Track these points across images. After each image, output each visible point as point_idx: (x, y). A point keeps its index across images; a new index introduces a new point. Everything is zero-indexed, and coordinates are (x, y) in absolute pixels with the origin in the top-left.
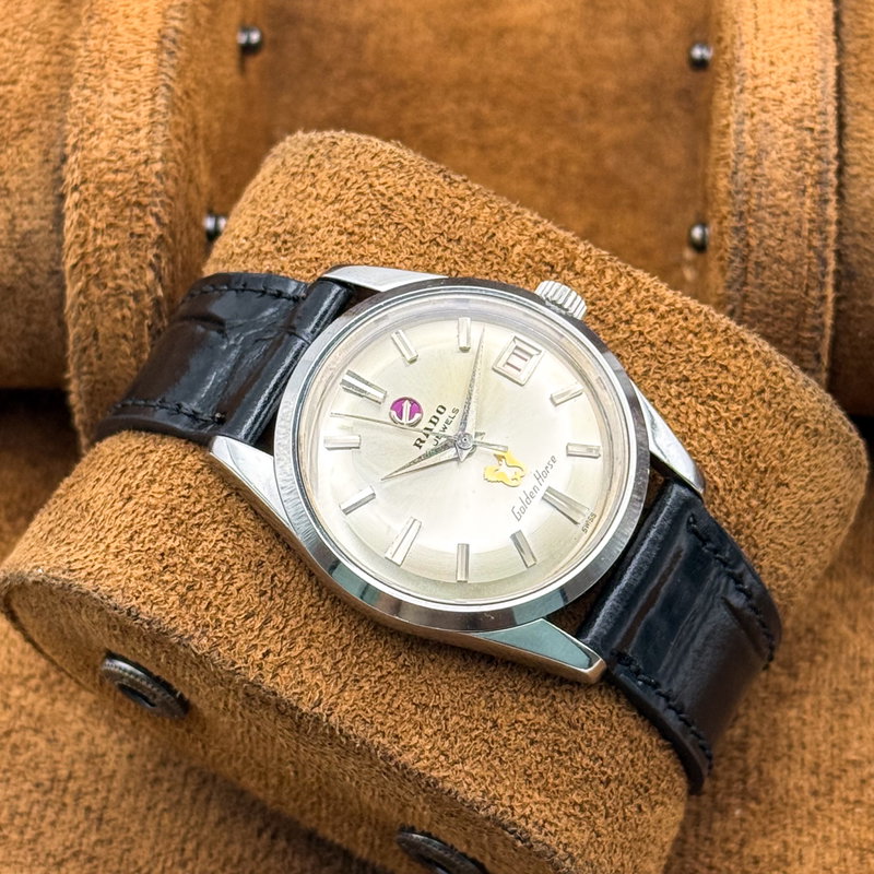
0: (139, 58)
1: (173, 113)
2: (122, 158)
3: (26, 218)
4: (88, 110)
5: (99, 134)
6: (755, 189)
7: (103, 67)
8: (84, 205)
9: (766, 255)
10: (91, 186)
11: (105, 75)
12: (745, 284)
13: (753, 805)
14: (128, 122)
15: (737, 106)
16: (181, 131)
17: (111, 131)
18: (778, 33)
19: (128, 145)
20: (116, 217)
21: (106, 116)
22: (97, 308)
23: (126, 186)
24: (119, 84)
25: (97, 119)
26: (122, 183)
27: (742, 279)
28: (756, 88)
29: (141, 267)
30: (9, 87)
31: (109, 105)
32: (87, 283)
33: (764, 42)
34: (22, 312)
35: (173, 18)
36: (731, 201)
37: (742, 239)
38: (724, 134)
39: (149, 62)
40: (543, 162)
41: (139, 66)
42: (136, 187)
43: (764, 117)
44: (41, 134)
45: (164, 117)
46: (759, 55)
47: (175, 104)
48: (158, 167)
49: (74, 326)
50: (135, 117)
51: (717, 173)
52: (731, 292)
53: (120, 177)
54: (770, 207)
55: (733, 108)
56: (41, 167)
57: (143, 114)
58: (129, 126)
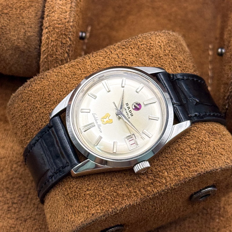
2: (61, 20)
3: (29, 32)
4: (52, 4)
5: (55, 12)
8: (49, 33)
10: (51, 27)
14: (64, 9)
17: (58, 11)
19: (63, 16)
20: (58, 37)
22: (50, 63)
23: (62, 29)
25: (54, 7)
26: (60, 28)
29: (64, 53)
31: (58, 4)
32: (47, 56)
42: (64, 29)
44: (35, 7)
45: (74, 9)
48: (71, 24)
49: (42, 67)
50: (66, 8)
53: (60, 26)
56: (35, 17)
57: (68, 7)
58: (64, 11)
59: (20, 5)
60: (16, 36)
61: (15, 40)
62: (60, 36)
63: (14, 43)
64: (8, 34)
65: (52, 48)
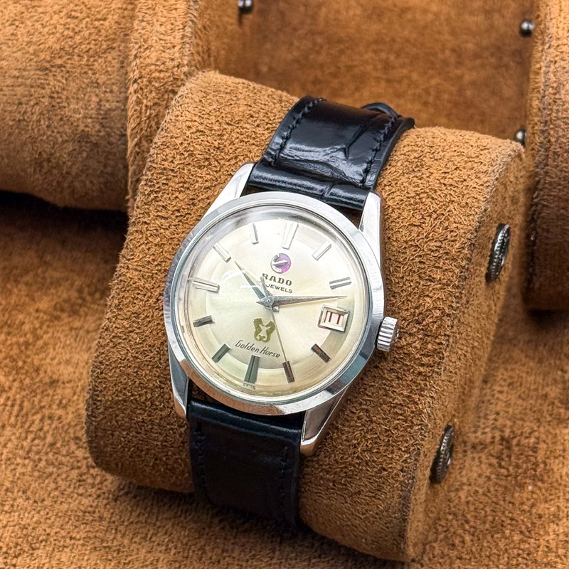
0: (176, 4)
1: (196, 37)
2: (163, 63)
3: (108, 101)
4: (144, 34)
5: (150, 49)
6: (555, 107)
7: (154, 9)
8: (140, 91)
9: (560, 147)
10: (145, 80)
11: (155, 14)
12: (546, 165)
14: (168, 42)
15: (546, 56)
16: (200, 49)
17: (157, 47)
19: (167, 56)
20: (159, 99)
21: (155, 38)
23: (166, 80)
24: (163, 20)
25: (150, 40)
26: (163, 79)
27: (545, 162)
28: (558, 46)
30: (101, 22)
31: (157, 32)
32: (140, 139)
33: (565, 18)
34: (102, 159)
36: (540, 114)
37: (546, 138)
38: (538, 74)
39: (182, 7)
40: (427, 92)
41: (176, 9)
42: (172, 81)
43: (563, 63)
44: (120, 51)
45: (190, 39)
46: (561, 26)
47: (197, 33)
48: (186, 69)
49: (132, 166)
50: (172, 39)
51: (532, 97)
52: (538, 170)
53: (162, 75)
54: (565, 118)
55: (544, 58)
56: (119, 71)
57: (177, 37)
58: (169, 45)
59: (88, 47)
60: (82, 111)
61: (78, 119)
62: (163, 95)
63: (78, 126)
64: (65, 107)
65: (147, 121)
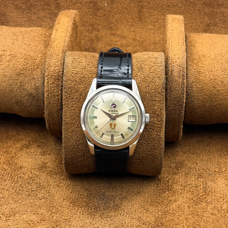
3: (38, 83)
5: (51, 67)
8: (48, 79)
10: (50, 76)
11: (53, 57)
13: (170, 191)
14: (57, 64)
17: (53, 66)
18: (176, 51)
19: (56, 69)
20: (54, 81)
22: (50, 98)
24: (55, 58)
25: (51, 64)
28: (172, 59)
30: (35, 60)
31: (53, 62)
32: (48, 94)
33: (173, 52)
35: (65, 47)
39: (61, 55)
41: (59, 55)
42: (58, 76)
44: (41, 68)
46: (172, 54)
53: (55, 74)
54: (174, 80)
55: (168, 63)
56: (41, 74)
59: (31, 68)
60: (30, 87)
61: (29, 89)
63: (28, 91)
64: (24, 86)
